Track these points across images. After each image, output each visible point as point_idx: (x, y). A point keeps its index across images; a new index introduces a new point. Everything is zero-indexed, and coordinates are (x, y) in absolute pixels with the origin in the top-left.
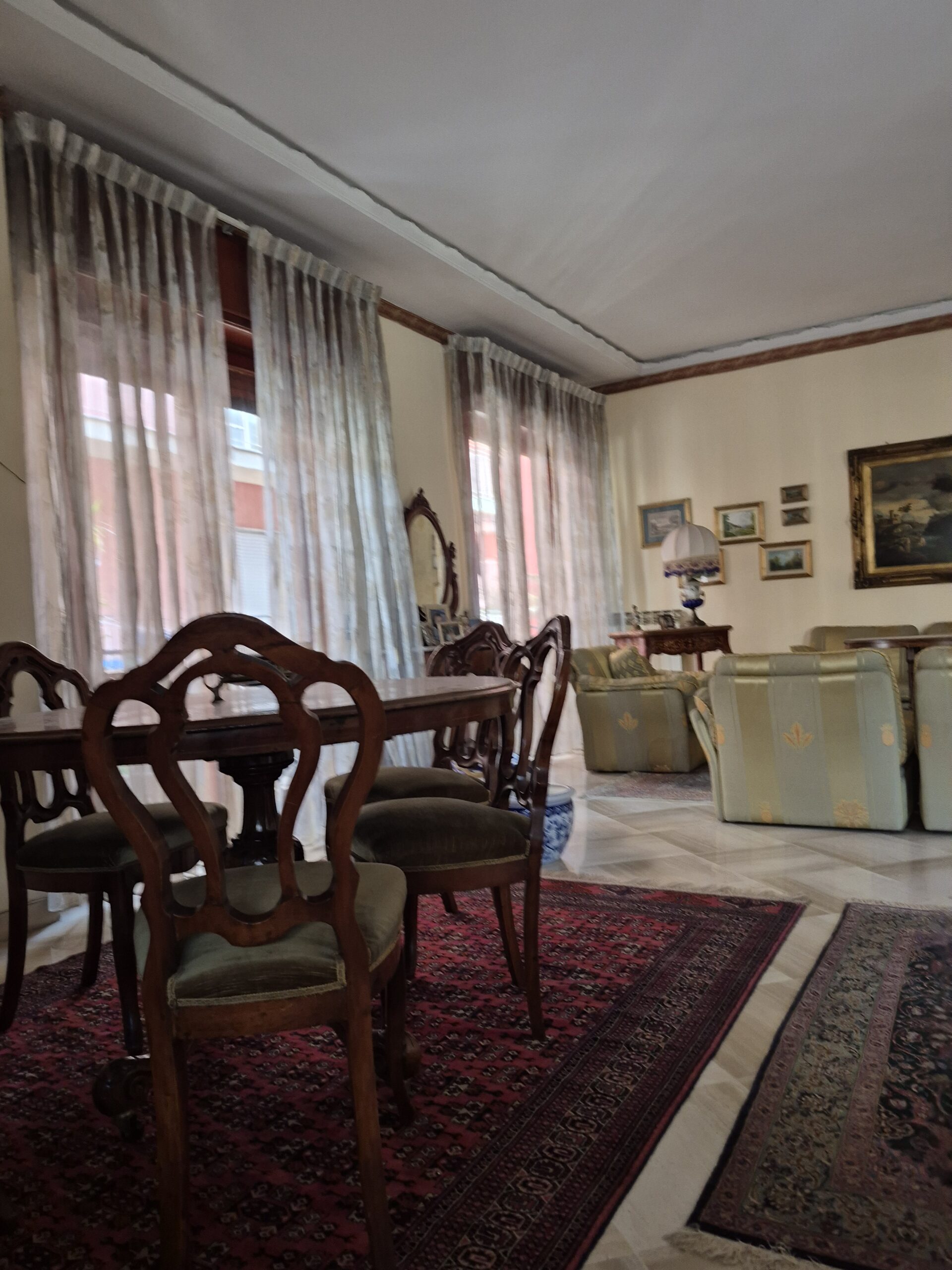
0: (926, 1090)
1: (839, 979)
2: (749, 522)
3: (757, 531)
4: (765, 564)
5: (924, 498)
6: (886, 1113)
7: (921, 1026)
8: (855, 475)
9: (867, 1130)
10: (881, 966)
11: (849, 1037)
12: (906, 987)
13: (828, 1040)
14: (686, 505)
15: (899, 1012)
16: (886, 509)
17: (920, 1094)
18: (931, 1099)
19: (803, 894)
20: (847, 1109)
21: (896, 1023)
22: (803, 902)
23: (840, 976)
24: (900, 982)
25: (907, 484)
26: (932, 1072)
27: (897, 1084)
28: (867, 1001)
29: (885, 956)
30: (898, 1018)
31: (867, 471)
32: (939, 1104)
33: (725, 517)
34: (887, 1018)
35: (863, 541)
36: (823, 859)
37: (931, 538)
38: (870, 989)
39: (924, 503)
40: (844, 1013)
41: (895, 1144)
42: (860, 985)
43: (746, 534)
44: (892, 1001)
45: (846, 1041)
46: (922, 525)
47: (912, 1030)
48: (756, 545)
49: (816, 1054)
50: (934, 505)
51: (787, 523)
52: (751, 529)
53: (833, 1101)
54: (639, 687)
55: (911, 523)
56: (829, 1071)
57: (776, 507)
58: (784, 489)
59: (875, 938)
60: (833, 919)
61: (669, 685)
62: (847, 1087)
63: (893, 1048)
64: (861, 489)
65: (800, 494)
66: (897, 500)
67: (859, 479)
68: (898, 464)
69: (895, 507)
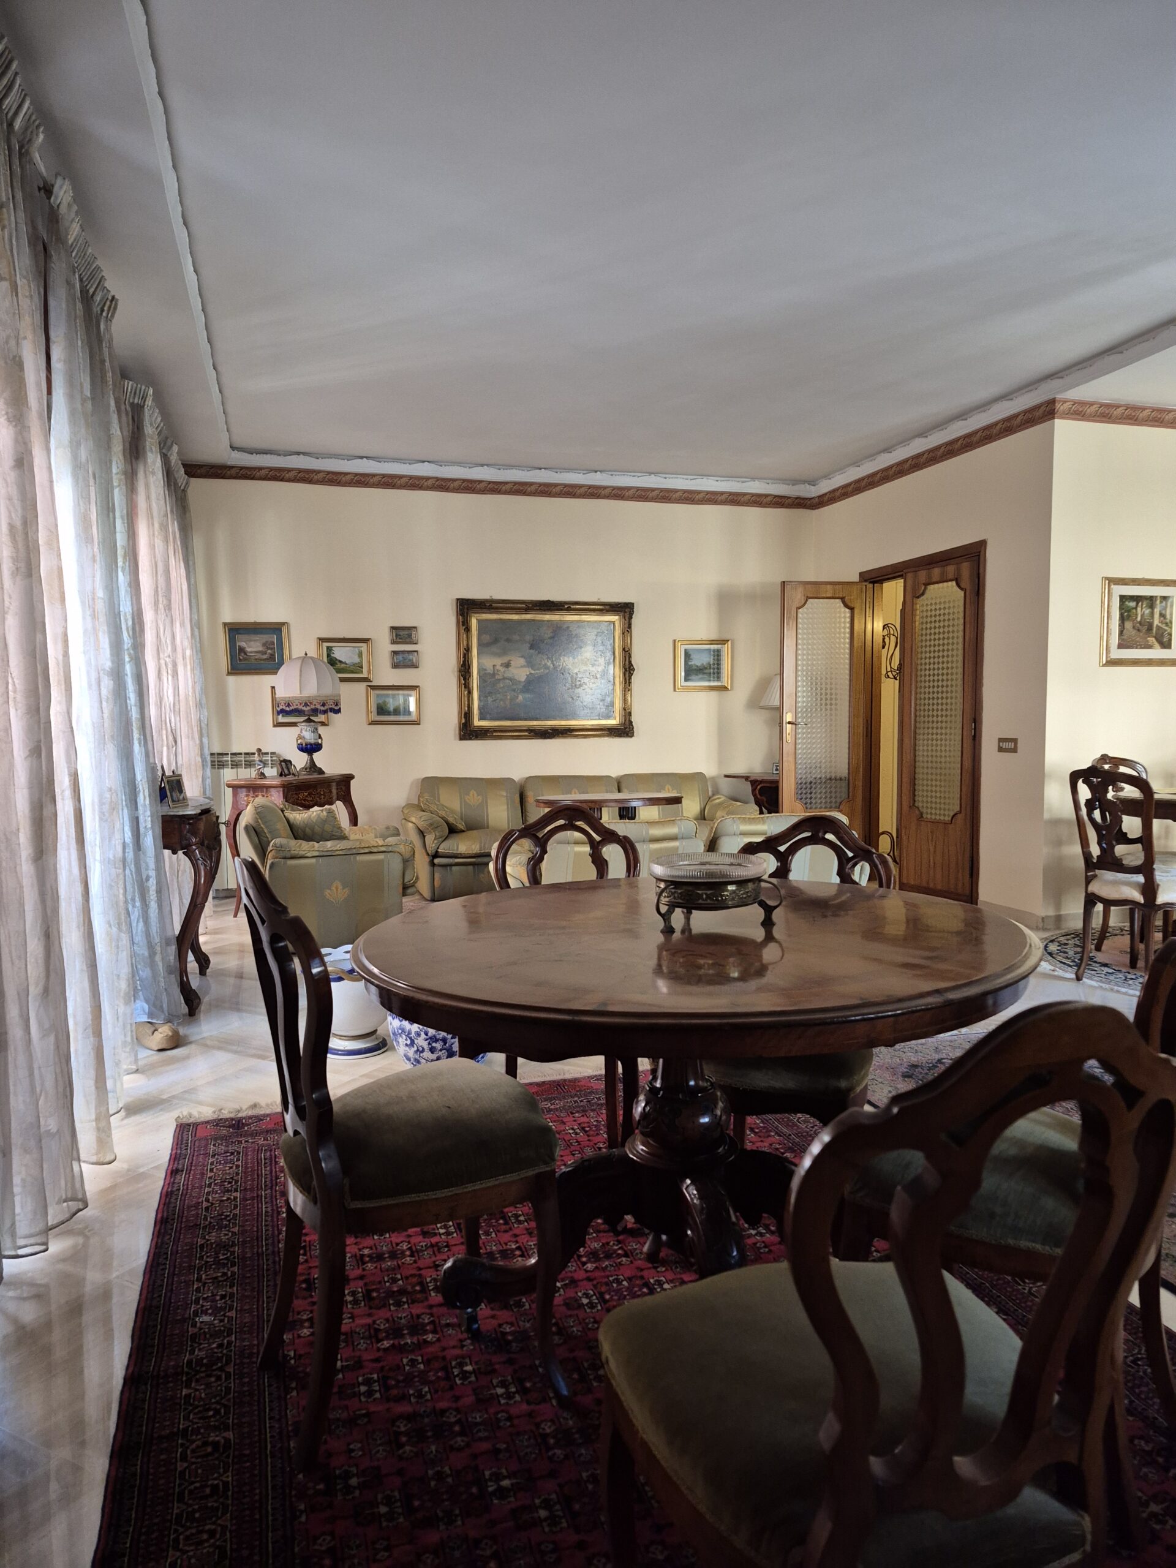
2: (357, 660)
3: (365, 670)
4: (374, 709)
5: (522, 657)
8: (464, 625)
14: (284, 630)
16: (492, 662)
25: (508, 640)
31: (474, 623)
33: (329, 649)
35: (470, 693)
37: (527, 696)
39: (522, 661)
43: (352, 672)
46: (520, 682)
48: (363, 686)
50: (530, 664)
51: (395, 666)
52: (359, 667)
54: (354, 851)
55: (511, 679)
57: (384, 647)
58: (393, 628)
61: (390, 849)
64: (469, 639)
65: (410, 636)
66: (499, 655)
67: (468, 630)
68: (501, 620)
69: (498, 661)
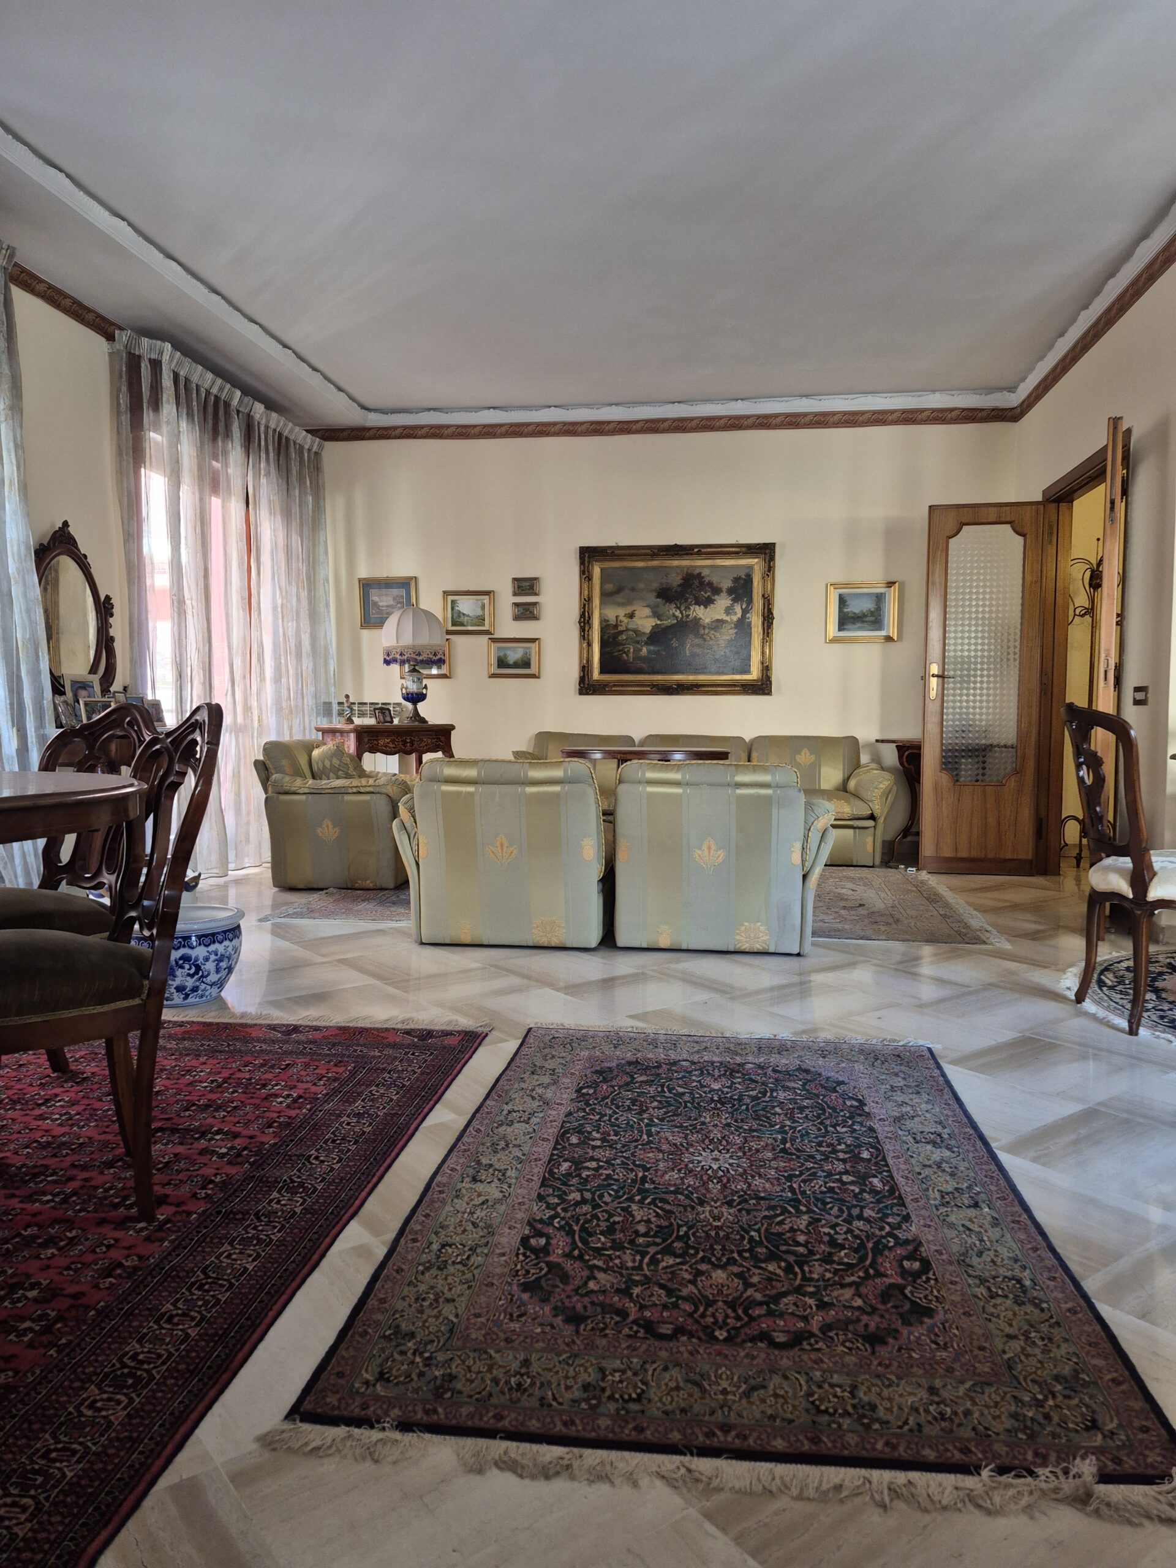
0: (567, 1223)
1: (505, 1112)
2: (480, 613)
3: (487, 622)
4: (494, 661)
5: (648, 606)
6: (524, 1255)
7: (576, 1155)
8: (585, 575)
9: (502, 1275)
10: (549, 1094)
11: (504, 1175)
12: (570, 1114)
13: (481, 1181)
14: (413, 584)
15: (557, 1143)
16: (614, 613)
17: (561, 1228)
18: (571, 1233)
19: (486, 1021)
20: (486, 1255)
21: (552, 1155)
22: (486, 1030)
23: (507, 1108)
24: (563, 1110)
25: (633, 589)
26: (577, 1204)
27: (541, 1221)
28: (529, 1133)
29: (555, 1083)
30: (555, 1149)
31: (597, 571)
32: (577, 1237)
33: (453, 602)
34: (544, 1150)
35: (589, 645)
36: (515, 981)
37: (652, 648)
38: (534, 1120)
39: (647, 611)
40: (503, 1149)
41: (526, 1287)
42: (525, 1116)
43: (474, 625)
44: (552, 1132)
45: (499, 1180)
46: (644, 634)
47: (565, 1160)
48: (484, 639)
49: (466, 1199)
50: (656, 614)
51: (517, 618)
52: (481, 620)
53: (473, 1249)
54: (343, 790)
55: (635, 631)
56: (475, 1216)
57: (507, 600)
58: (514, 579)
59: (550, 1064)
60: (512, 1045)
61: (378, 789)
62: (490, 1229)
63: (544, 1183)
64: (590, 589)
65: (532, 587)
66: (623, 605)
67: (589, 579)
68: (626, 568)
69: (621, 612)
